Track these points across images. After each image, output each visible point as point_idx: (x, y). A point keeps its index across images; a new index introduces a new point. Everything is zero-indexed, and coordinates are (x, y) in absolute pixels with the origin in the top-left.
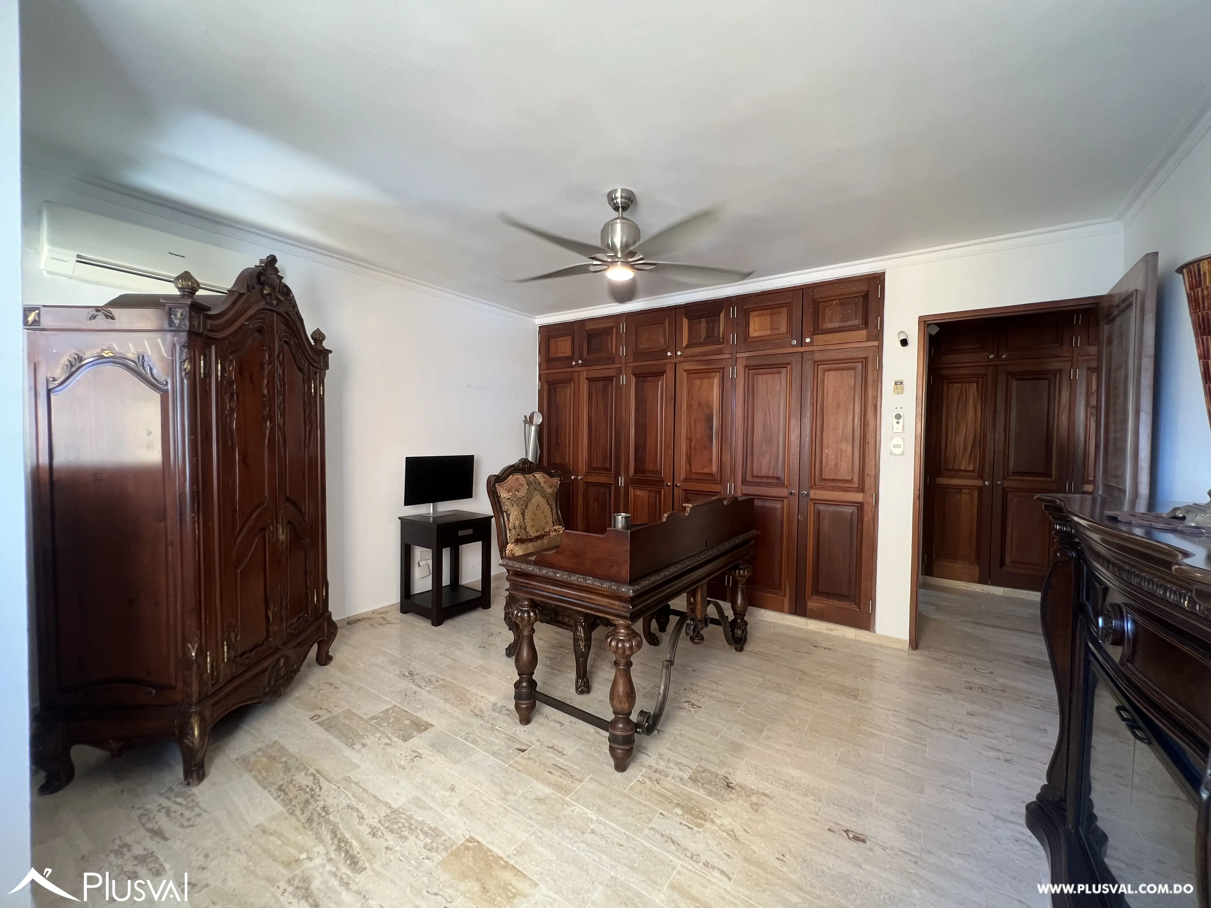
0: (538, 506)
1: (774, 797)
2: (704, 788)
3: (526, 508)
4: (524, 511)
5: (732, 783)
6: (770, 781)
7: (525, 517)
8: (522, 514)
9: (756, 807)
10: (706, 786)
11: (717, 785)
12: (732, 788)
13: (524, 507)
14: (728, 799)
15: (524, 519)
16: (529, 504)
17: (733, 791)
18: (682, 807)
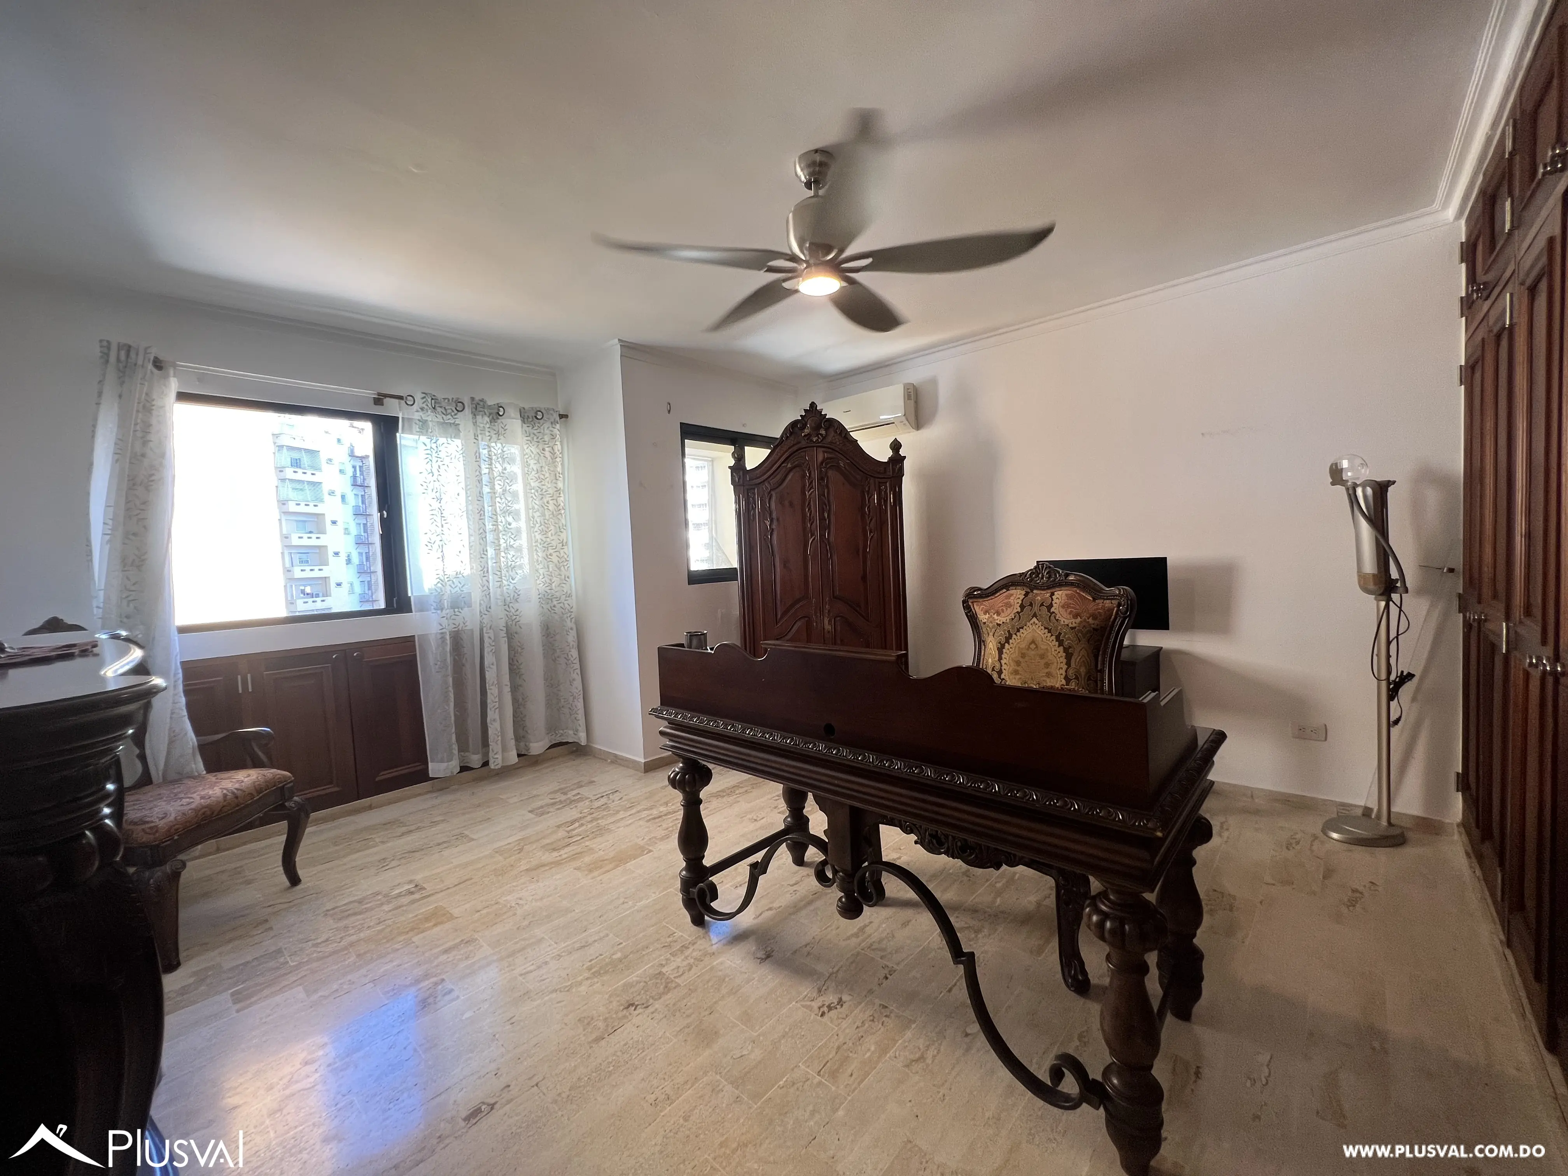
0: (1033, 642)
1: (591, 1047)
2: (638, 982)
3: (1007, 641)
4: (1003, 646)
5: (635, 1010)
6: (619, 1053)
7: (1003, 656)
8: (998, 649)
9: (586, 1022)
10: (642, 984)
11: (639, 994)
12: (628, 1007)
13: (1003, 641)
14: (612, 999)
15: (1000, 659)
16: (1014, 636)
17: (622, 1008)
18: (620, 960)
